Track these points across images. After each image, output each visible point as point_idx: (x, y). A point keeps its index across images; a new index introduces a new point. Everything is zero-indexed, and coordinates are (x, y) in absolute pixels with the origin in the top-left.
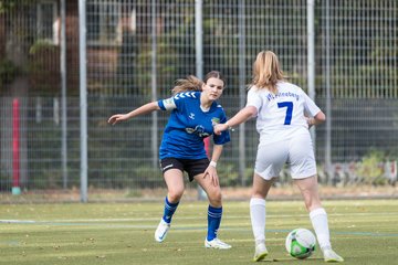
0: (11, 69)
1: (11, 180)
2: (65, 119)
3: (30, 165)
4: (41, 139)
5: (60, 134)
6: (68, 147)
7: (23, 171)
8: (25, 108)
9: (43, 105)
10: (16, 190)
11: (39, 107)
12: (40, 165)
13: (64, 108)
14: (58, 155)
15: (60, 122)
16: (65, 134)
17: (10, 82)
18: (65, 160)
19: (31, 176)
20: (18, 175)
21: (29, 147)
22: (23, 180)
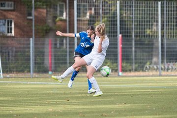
0: (48, 28)
1: (48, 69)
2: (68, 46)
3: (55, 63)
4: (59, 53)
5: (66, 52)
6: (70, 56)
7: (53, 65)
8: (54, 42)
9: (60, 41)
10: (50, 73)
11: (58, 42)
12: (58, 63)
13: (68, 42)
14: (66, 60)
15: (66, 47)
16: (68, 52)
17: (48, 33)
18: (68, 61)
19: (56, 67)
20: (51, 67)
21: (55, 56)
22: (53, 69)
